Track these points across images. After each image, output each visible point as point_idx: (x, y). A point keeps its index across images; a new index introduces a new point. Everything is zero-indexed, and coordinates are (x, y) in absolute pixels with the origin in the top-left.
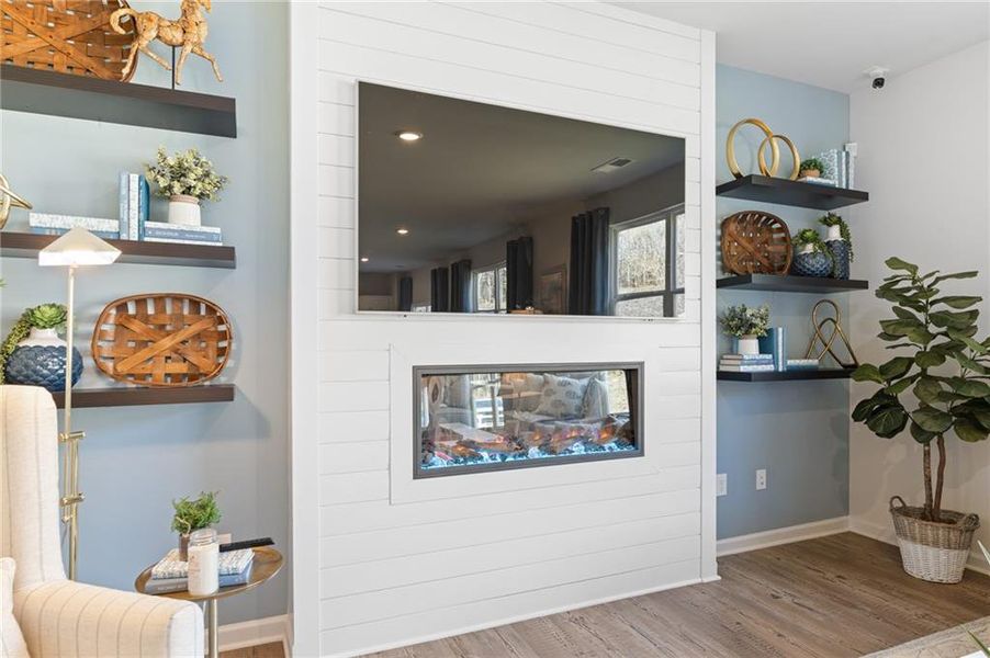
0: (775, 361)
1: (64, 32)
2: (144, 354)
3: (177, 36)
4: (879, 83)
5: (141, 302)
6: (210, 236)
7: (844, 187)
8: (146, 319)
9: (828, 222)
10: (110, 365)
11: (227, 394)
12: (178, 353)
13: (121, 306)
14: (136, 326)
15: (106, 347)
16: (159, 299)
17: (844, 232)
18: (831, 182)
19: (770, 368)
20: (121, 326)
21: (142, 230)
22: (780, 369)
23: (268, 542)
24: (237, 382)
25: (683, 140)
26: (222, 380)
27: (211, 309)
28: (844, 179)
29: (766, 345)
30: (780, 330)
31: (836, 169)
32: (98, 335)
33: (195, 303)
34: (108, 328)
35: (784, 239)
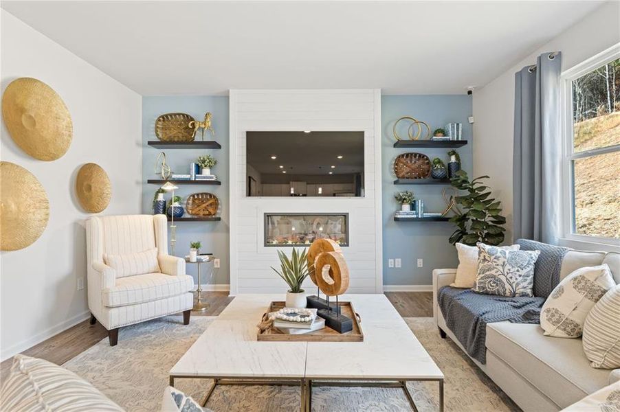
0: (417, 214)
1: (182, 128)
2: (198, 209)
3: (203, 126)
4: (470, 92)
5: (198, 195)
6: (212, 178)
7: (455, 139)
8: (199, 199)
9: (450, 154)
10: (190, 211)
11: (219, 219)
12: (206, 209)
13: (194, 196)
14: (197, 202)
15: (190, 206)
16: (202, 194)
17: (458, 158)
18: (448, 138)
19: (415, 216)
20: (193, 201)
21: (195, 177)
22: (420, 217)
23: (211, 254)
24: (221, 217)
25: (363, 132)
26: (218, 216)
27: (214, 197)
28: (456, 136)
29: (413, 207)
30: (420, 201)
31: (451, 132)
32: (188, 204)
33: (211, 195)
34: (191, 202)
35: (428, 163)
